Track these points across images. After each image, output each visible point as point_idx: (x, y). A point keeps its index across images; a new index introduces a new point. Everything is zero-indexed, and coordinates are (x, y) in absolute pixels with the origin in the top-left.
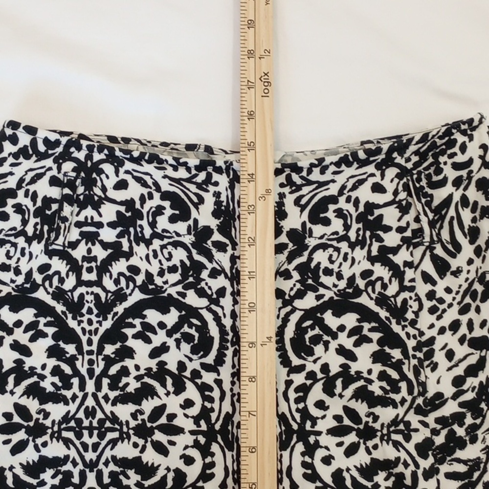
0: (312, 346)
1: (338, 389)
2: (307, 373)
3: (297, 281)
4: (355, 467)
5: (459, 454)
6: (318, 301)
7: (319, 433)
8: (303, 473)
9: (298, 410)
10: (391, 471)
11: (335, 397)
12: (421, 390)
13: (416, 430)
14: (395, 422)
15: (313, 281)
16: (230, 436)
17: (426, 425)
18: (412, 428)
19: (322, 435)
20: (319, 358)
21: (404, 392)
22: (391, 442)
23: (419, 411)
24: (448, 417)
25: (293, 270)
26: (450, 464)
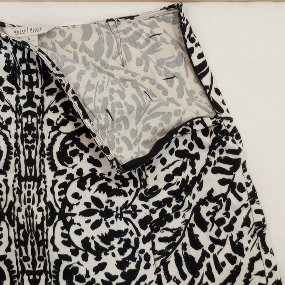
0: (72, 157)
1: (88, 185)
2: (67, 175)
3: (62, 114)
4: (98, 236)
5: (168, 225)
6: (76, 127)
7: (74, 215)
8: (62, 240)
9: (60, 200)
10: (122, 237)
11: (85, 190)
12: (143, 184)
13: (140, 211)
14: (125, 206)
15: (73, 114)
16: (12, 217)
17: (146, 207)
18: (137, 209)
19: (76, 215)
20: (76, 165)
21: (131, 186)
22: (123, 219)
23: (142, 198)
24: (161, 201)
25: (59, 106)
26: (162, 232)
